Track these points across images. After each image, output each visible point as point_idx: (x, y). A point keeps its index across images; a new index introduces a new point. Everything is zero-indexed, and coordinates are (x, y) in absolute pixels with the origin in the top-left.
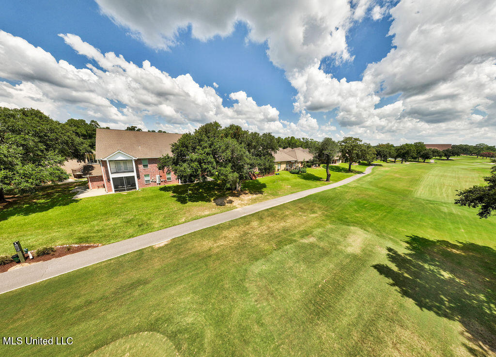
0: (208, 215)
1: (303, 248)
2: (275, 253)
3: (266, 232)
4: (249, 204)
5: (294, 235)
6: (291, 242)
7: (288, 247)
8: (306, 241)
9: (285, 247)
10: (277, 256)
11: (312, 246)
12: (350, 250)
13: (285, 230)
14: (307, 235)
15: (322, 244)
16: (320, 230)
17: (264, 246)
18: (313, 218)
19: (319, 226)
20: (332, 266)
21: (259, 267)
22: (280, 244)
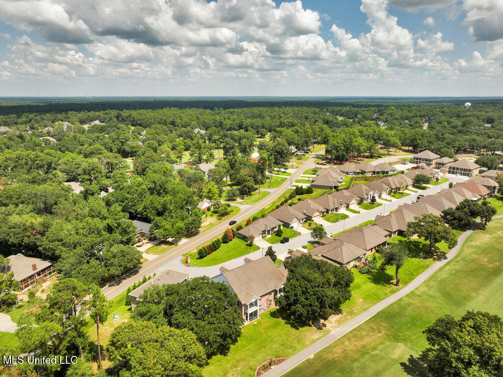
0: (319, 339)
1: (373, 356)
2: (361, 359)
3: (355, 348)
4: (337, 327)
5: (368, 350)
6: (368, 353)
7: (366, 356)
8: (374, 353)
9: (365, 356)
10: (362, 360)
11: (377, 355)
12: (393, 357)
13: (364, 347)
14: (375, 349)
15: (381, 354)
16: (382, 346)
17: (356, 356)
18: (379, 337)
19: (382, 343)
20: (384, 363)
21: (356, 364)
22: (363, 355)
